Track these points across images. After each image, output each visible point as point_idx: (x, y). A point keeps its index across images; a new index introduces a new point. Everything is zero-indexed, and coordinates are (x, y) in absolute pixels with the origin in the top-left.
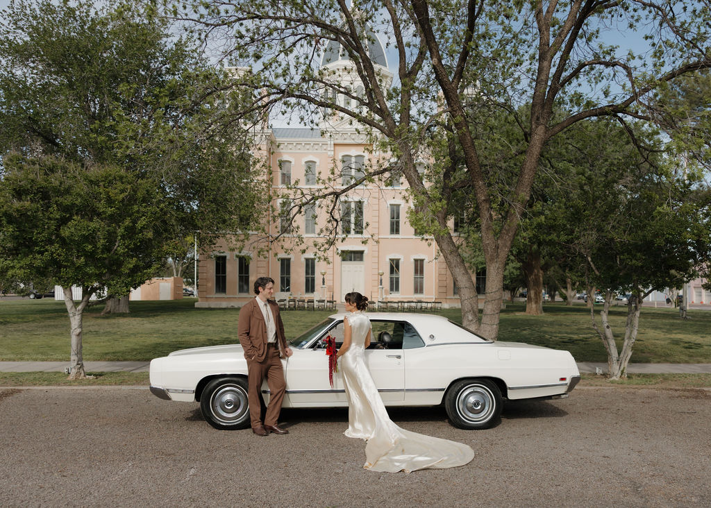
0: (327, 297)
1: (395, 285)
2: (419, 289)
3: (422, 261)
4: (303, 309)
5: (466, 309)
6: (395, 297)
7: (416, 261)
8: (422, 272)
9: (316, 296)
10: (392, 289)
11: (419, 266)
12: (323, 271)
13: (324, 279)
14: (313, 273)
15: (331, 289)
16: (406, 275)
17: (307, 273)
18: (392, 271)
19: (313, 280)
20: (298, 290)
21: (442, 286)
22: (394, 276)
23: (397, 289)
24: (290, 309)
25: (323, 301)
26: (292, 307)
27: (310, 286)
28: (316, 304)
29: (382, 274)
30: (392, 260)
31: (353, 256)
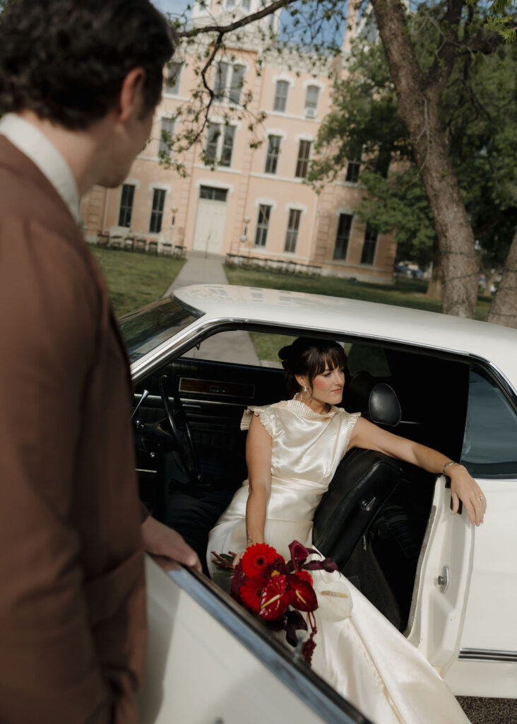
0: (175, 241)
1: (261, 238)
2: (290, 246)
3: (299, 212)
4: (142, 251)
5: (456, 298)
6: (259, 252)
7: (292, 211)
8: (297, 226)
9: (161, 238)
10: (257, 242)
11: (295, 218)
12: (174, 207)
13: (174, 219)
14: (161, 208)
15: (182, 231)
16: (277, 227)
17: (154, 207)
18: (260, 220)
19: (160, 217)
20: (140, 228)
21: (320, 247)
22: (263, 226)
23: (264, 243)
24: (126, 249)
25: (170, 245)
26: (130, 247)
27: (156, 225)
28: (160, 248)
29: (248, 222)
30: (262, 206)
31: (214, 193)
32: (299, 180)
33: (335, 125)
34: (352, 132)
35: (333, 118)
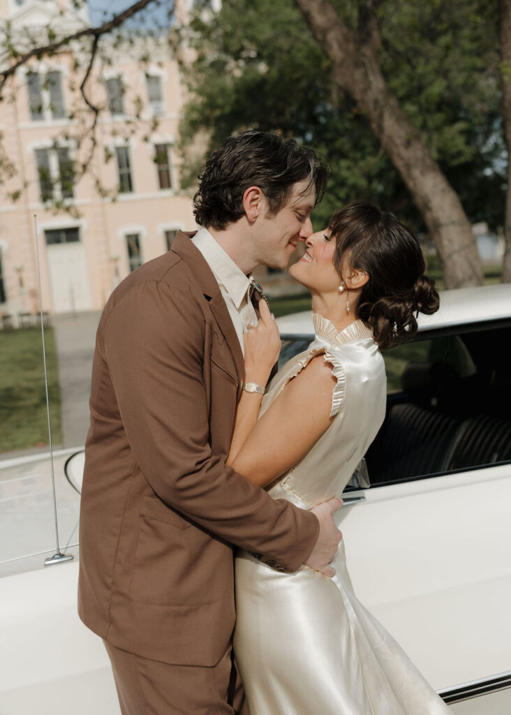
12: (18, 266)
13: (21, 280)
15: (35, 294)
18: (131, 254)
19: (1, 281)
22: (136, 261)
25: (28, 314)
28: (16, 322)
29: (116, 260)
30: (129, 237)
31: (63, 236)
32: (167, 193)
33: (195, 116)
34: (218, 120)
35: (191, 108)
